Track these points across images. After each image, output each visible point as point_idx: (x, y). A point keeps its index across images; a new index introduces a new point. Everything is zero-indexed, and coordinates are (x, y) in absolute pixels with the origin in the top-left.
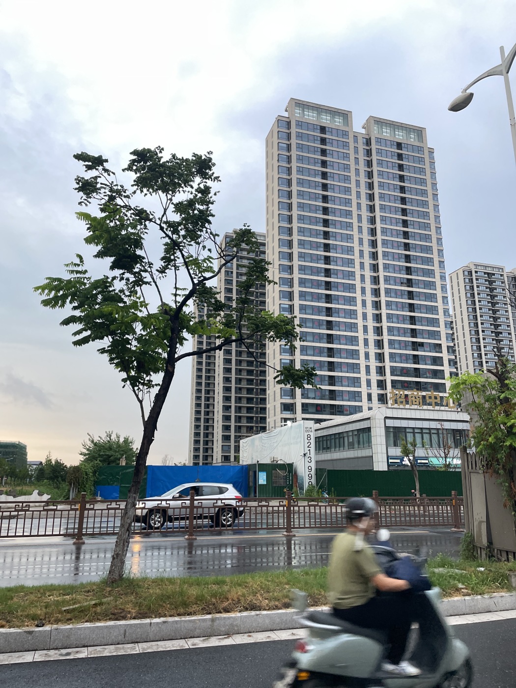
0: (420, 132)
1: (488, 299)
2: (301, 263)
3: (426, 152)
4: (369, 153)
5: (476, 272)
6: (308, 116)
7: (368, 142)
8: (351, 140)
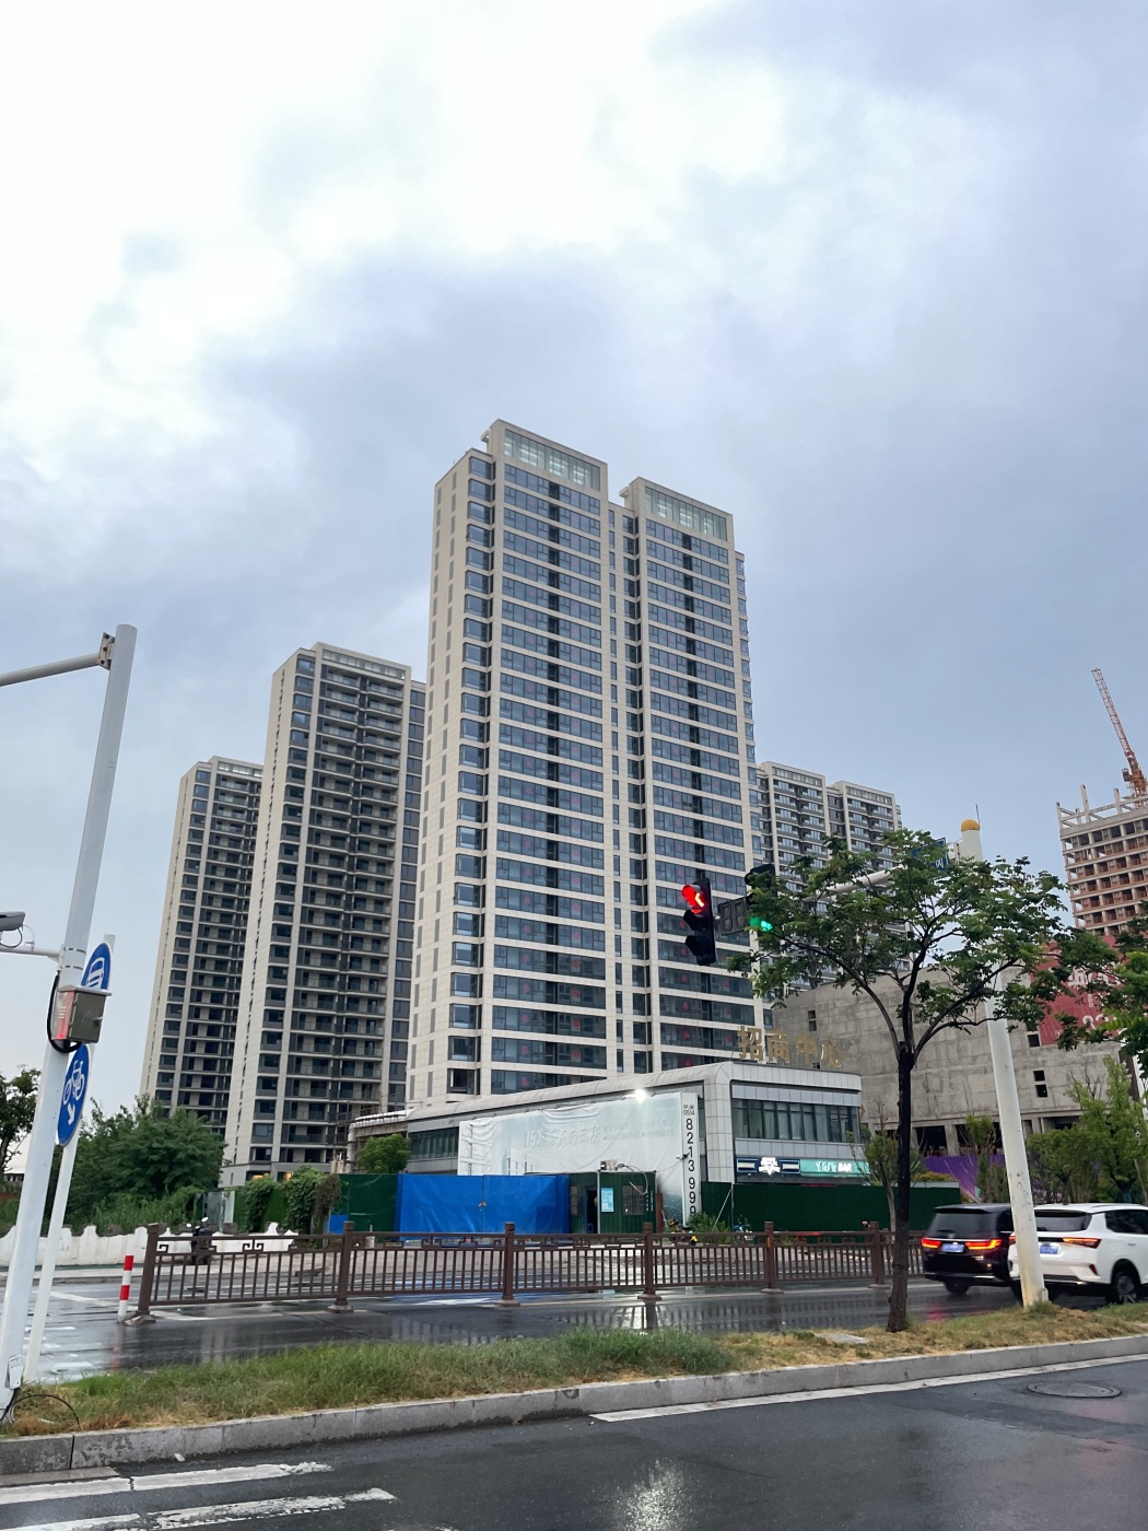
0: (721, 521)
1: (795, 836)
2: (504, 747)
3: (732, 559)
4: (633, 546)
5: (776, 782)
6: (529, 457)
7: (633, 525)
8: (604, 518)
